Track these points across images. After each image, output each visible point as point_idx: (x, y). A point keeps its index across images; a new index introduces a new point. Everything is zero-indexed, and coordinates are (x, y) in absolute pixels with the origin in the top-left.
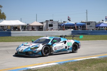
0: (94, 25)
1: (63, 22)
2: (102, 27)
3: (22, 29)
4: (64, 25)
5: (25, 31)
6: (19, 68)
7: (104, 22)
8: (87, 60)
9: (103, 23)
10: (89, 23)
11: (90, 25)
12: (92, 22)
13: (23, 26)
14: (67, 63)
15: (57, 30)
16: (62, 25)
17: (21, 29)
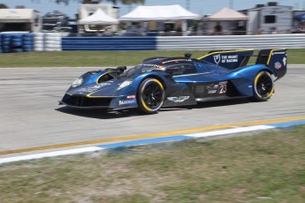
3: (188, 29)
17: (184, 28)
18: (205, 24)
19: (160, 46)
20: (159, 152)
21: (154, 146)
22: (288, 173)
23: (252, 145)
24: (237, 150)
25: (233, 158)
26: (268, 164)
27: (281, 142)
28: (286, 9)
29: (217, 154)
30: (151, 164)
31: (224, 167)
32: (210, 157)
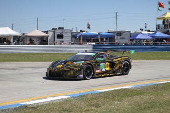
0: (128, 37)
1: (79, 32)
2: (141, 40)
3: (14, 41)
4: (81, 36)
5: (19, 44)
6: (8, 104)
7: (144, 32)
8: (116, 90)
9: (141, 33)
10: (119, 34)
11: (121, 36)
12: (124, 32)
13: (15, 37)
14: (84, 96)
15: (69, 43)
16: (78, 35)
17: (12, 41)
27: (75, 105)
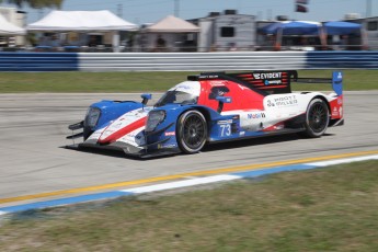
4: (276, 30)
18: (143, 37)
19: (83, 66)
20: (85, 216)
21: (79, 207)
22: (262, 241)
23: (213, 203)
24: (193, 211)
25: (188, 222)
26: (235, 230)
27: (250, 198)
28: (248, 19)
29: (167, 217)
30: (76, 233)
31: (177, 236)
32: (157, 221)
